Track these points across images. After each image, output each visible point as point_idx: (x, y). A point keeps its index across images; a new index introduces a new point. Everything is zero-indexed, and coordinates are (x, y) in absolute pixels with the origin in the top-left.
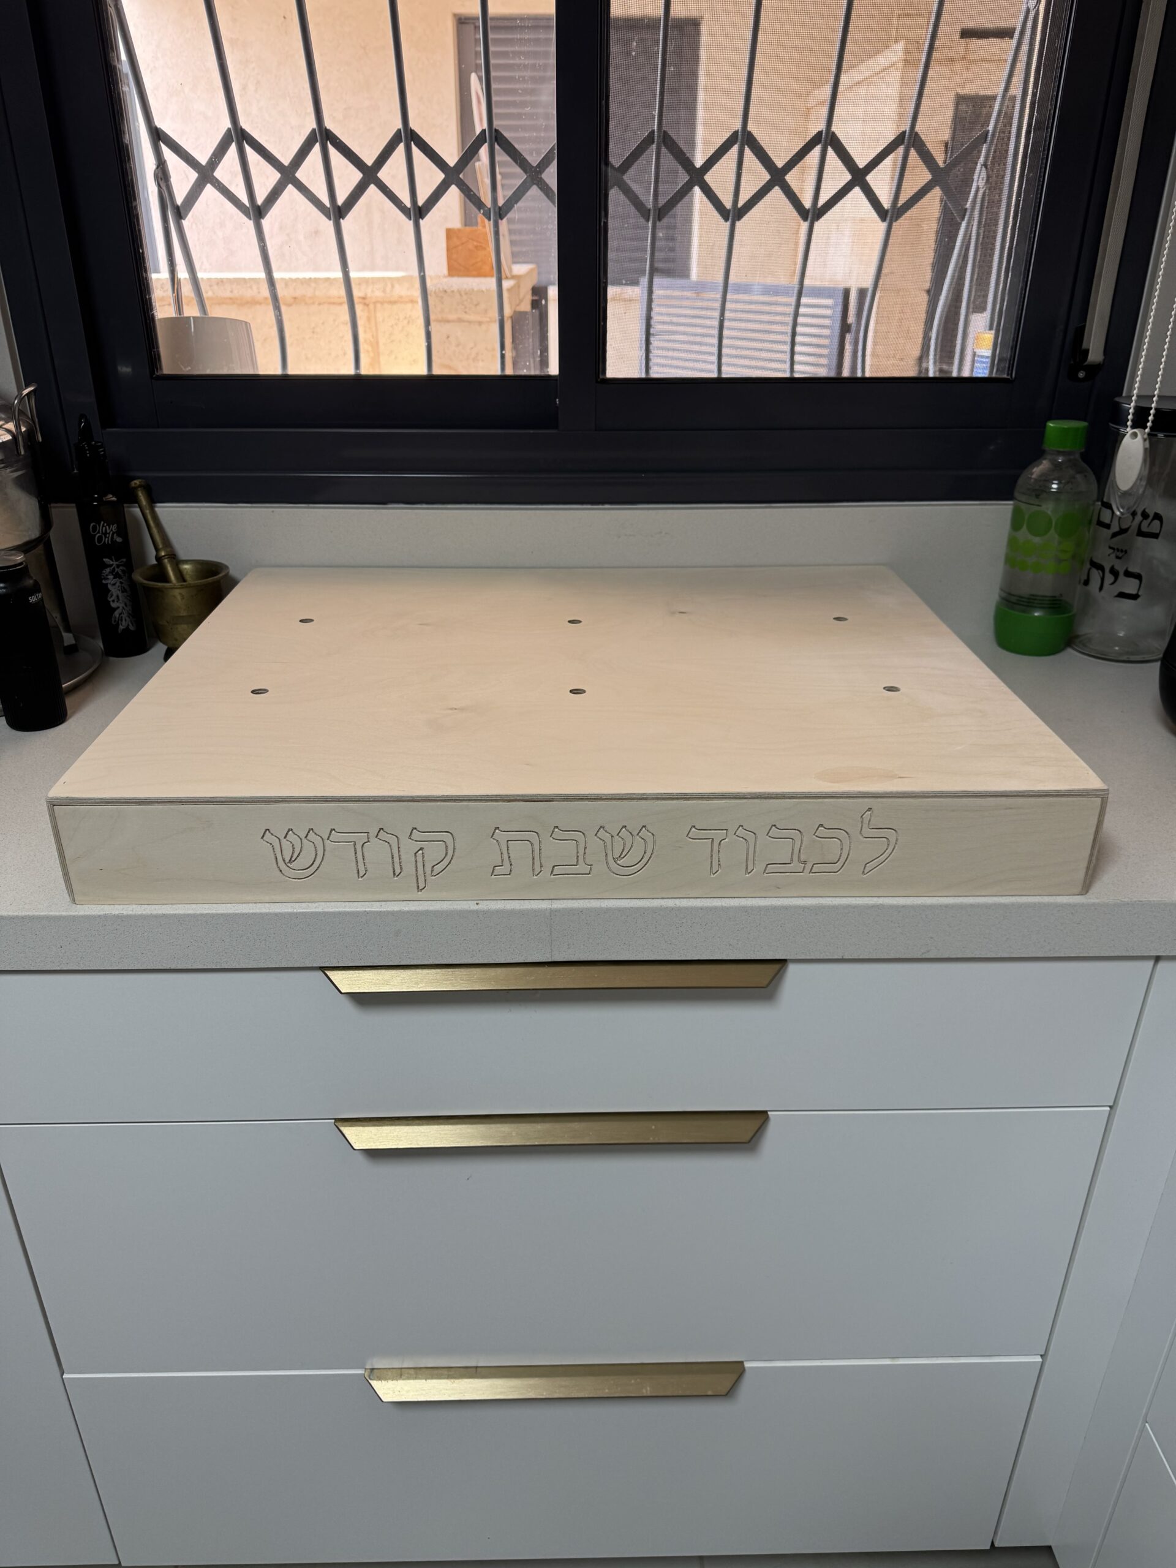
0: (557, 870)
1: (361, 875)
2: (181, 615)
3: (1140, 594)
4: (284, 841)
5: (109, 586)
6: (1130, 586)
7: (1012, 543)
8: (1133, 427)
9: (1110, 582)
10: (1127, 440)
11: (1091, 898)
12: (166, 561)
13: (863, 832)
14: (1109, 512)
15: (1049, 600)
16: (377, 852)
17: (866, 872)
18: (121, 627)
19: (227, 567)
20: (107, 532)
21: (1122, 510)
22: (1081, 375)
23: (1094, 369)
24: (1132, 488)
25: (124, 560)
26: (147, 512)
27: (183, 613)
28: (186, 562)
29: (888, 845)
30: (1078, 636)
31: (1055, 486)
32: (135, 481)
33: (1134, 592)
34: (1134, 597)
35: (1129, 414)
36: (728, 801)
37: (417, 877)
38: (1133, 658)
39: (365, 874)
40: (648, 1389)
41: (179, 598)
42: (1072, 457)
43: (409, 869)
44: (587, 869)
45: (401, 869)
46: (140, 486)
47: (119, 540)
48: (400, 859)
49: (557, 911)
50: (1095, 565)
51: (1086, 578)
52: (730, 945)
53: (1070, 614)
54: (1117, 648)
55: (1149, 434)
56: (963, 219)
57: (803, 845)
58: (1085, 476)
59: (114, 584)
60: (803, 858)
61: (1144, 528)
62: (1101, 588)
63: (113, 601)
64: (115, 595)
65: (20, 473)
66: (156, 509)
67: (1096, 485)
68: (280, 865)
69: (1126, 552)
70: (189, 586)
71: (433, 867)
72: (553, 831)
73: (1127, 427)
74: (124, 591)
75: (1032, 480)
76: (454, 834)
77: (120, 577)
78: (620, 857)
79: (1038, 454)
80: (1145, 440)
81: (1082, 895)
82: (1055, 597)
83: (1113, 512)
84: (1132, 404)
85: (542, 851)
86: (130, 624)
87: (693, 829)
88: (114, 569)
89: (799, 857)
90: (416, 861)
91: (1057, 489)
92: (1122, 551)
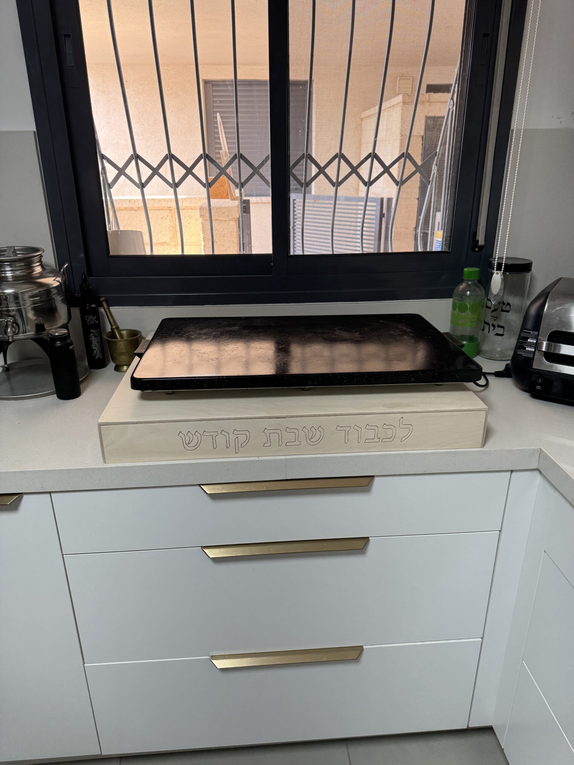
0: (288, 444)
1: (215, 448)
2: (123, 352)
3: (504, 334)
4: (186, 436)
5: (93, 341)
6: (500, 331)
7: (453, 315)
8: (497, 270)
9: (493, 329)
10: (495, 275)
11: (486, 449)
12: (115, 330)
13: (400, 426)
14: (490, 302)
15: (469, 337)
16: (221, 439)
17: (402, 441)
18: (97, 357)
19: (140, 332)
20: (91, 319)
21: (495, 302)
22: (477, 249)
23: (481, 248)
24: (498, 294)
25: (99, 330)
26: (107, 310)
27: (124, 351)
28: (123, 330)
29: (410, 431)
30: (481, 351)
31: (468, 293)
32: (102, 298)
33: (501, 333)
34: (502, 335)
35: (495, 265)
36: (350, 416)
37: (235, 448)
38: (503, 359)
39: (216, 448)
40: (325, 658)
41: (123, 345)
42: (474, 282)
43: (232, 445)
44: (299, 443)
45: (230, 445)
46: (104, 300)
47: (97, 322)
48: (229, 441)
49: (288, 459)
50: (486, 323)
51: (483, 328)
52: (353, 471)
53: (477, 343)
54: (497, 355)
55: (503, 273)
56: (429, 185)
57: (379, 432)
58: (480, 289)
59: (95, 340)
60: (378, 437)
61: (504, 309)
62: (489, 332)
63: (94, 347)
64: (95, 344)
65: (62, 298)
66: (110, 309)
67: (484, 291)
68: (184, 445)
69: (497, 318)
70: (125, 340)
71: (241, 444)
72: (286, 429)
73: (494, 270)
74: (98, 342)
75: (460, 291)
76: (250, 432)
77: (97, 337)
78: (311, 438)
79: (461, 281)
80: (501, 275)
81: (482, 448)
82: (471, 336)
83: (491, 303)
84: (496, 262)
85: (282, 437)
86: (100, 356)
87: (338, 427)
88: (95, 334)
89: (377, 436)
90: (235, 442)
91: (469, 294)
92: (496, 317)
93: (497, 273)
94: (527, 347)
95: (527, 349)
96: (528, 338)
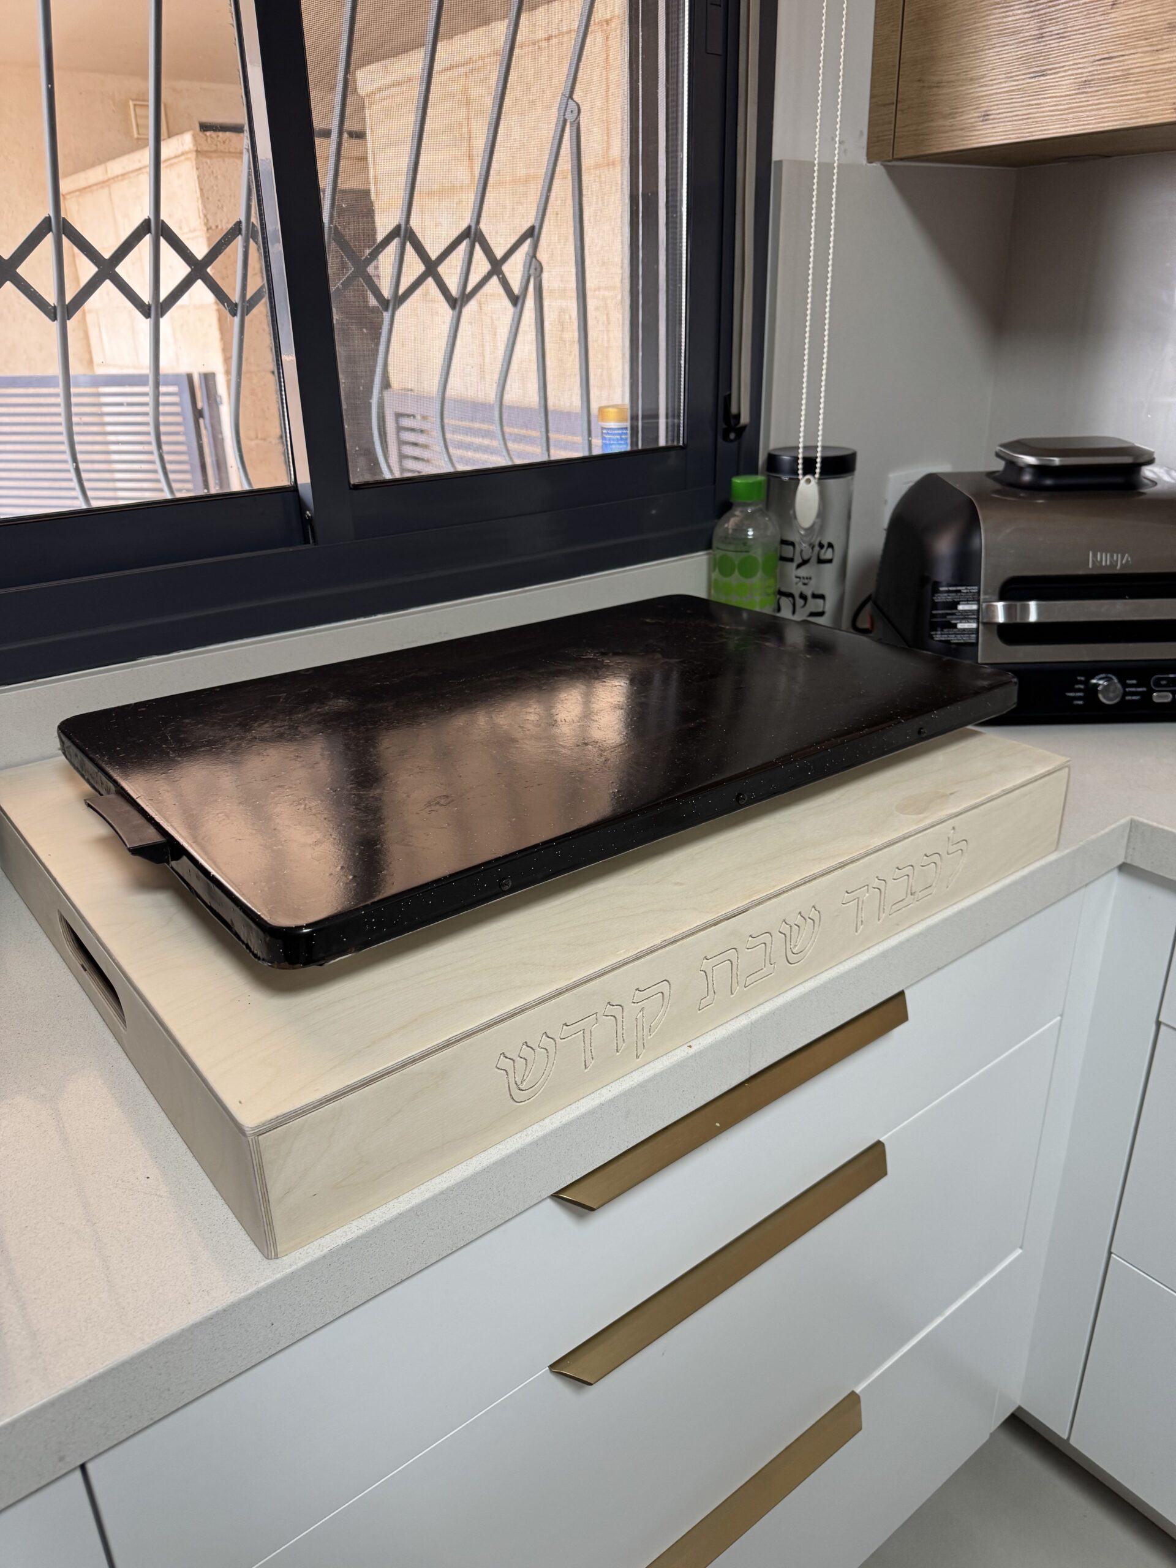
0: (749, 981)
3: (825, 610)
4: (517, 1060)
6: (818, 606)
8: (804, 474)
9: (801, 605)
10: (801, 486)
13: (948, 851)
14: (791, 547)
17: (949, 885)
21: (803, 545)
22: (732, 436)
23: (741, 431)
24: (811, 525)
31: (751, 533)
34: (821, 614)
35: (799, 465)
37: (637, 1043)
42: (759, 507)
45: (623, 1040)
48: (623, 1030)
50: (784, 594)
55: (820, 478)
58: (771, 520)
61: (822, 557)
67: (778, 525)
68: (512, 1092)
69: (811, 578)
71: (650, 1025)
72: (748, 941)
73: (799, 475)
75: (730, 531)
76: (671, 983)
80: (817, 484)
81: (1057, 850)
83: (795, 548)
84: (801, 456)
85: (738, 966)
89: (911, 889)
90: (637, 1026)
92: (807, 578)
93: (808, 481)
94: (958, 621)
95: (960, 626)
96: (958, 603)
